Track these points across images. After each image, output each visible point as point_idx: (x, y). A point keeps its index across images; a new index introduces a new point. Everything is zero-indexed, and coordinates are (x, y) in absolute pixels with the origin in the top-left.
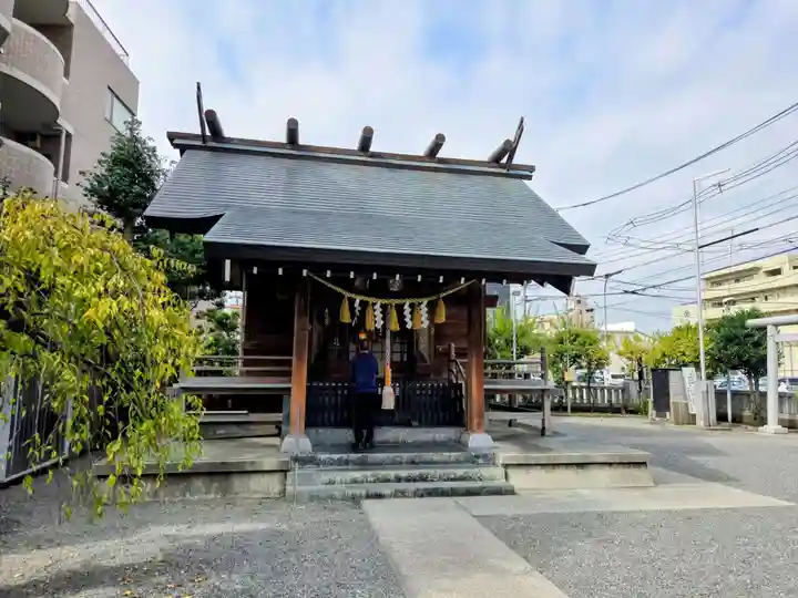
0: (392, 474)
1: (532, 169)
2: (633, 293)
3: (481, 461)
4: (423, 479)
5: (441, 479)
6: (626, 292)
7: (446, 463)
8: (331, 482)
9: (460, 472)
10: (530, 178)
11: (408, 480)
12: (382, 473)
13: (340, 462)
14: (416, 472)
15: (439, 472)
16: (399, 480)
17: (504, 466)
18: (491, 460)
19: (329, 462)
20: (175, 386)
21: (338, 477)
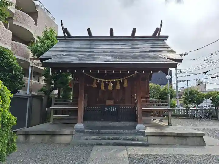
0: (107, 137)
1: (167, 37)
2: (214, 78)
3: (139, 134)
4: (117, 139)
5: (123, 139)
6: (212, 77)
7: (126, 134)
8: (87, 139)
9: (130, 137)
12: (104, 137)
13: (91, 132)
14: (116, 137)
15: (123, 137)
16: (109, 139)
17: (147, 136)
18: (143, 133)
19: (88, 132)
20: (50, 108)
21: (89, 137)
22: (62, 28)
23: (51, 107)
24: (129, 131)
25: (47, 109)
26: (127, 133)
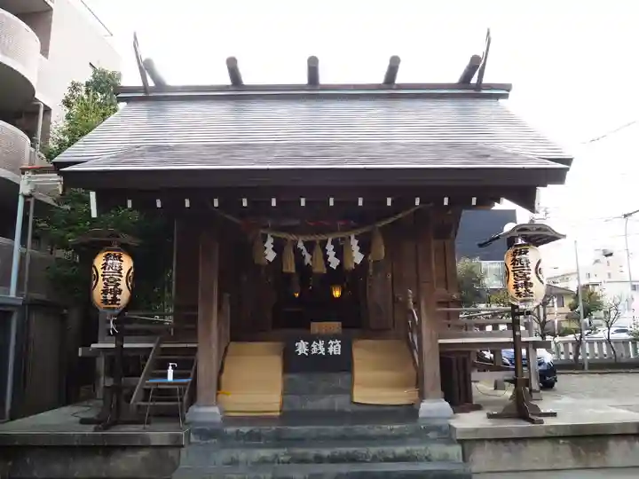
0: (312, 452)
1: (508, 88)
3: (431, 435)
4: (352, 459)
5: (375, 459)
9: (400, 450)
10: (505, 96)
11: (333, 460)
12: (299, 451)
13: (251, 436)
14: (344, 450)
15: (373, 450)
16: (319, 459)
17: (461, 442)
18: (447, 435)
19: (238, 435)
20: (93, 346)
21: (242, 455)
22: (137, 57)
23: (96, 342)
24: (396, 427)
25: (80, 349)
26: (389, 434)
